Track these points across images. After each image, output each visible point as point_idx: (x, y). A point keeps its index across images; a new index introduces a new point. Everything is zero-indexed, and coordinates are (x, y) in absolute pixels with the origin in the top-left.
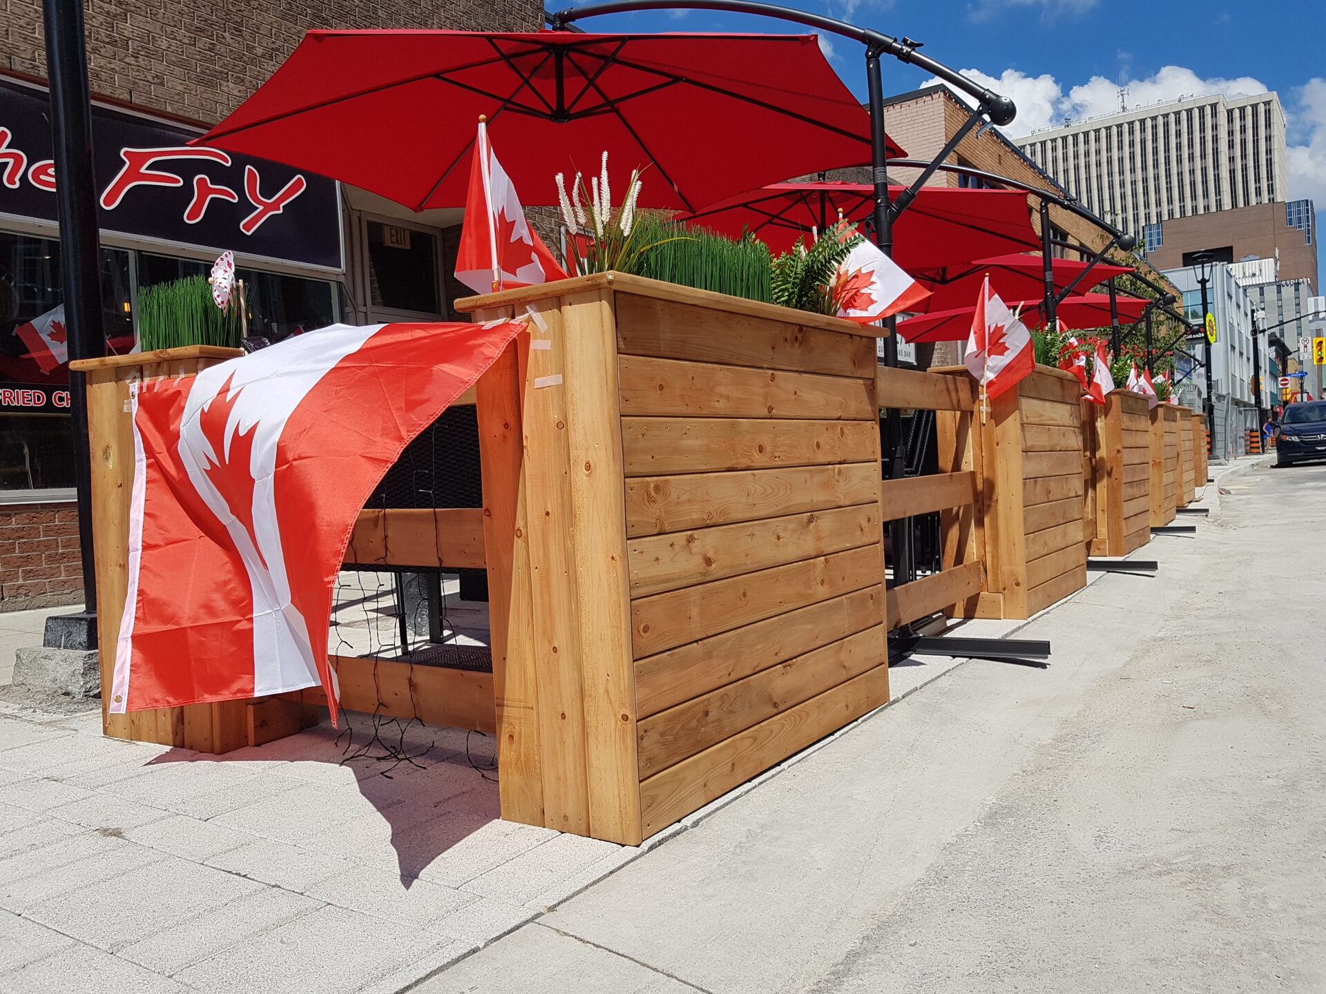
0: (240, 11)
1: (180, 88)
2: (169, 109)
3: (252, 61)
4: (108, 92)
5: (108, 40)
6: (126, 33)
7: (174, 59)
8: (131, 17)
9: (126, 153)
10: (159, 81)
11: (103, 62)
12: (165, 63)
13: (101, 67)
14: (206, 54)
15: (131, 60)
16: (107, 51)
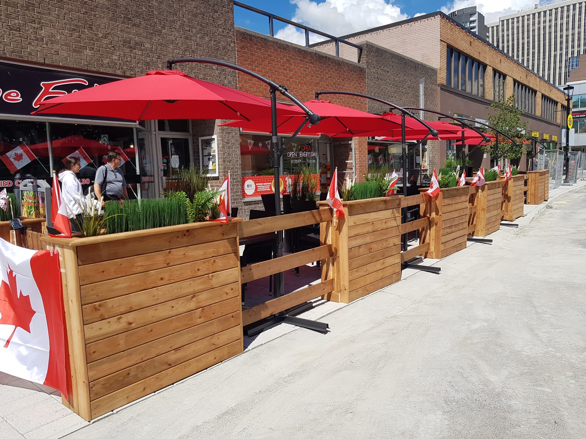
0: (92, 19)
1: (66, 55)
2: (61, 64)
3: (97, 40)
4: (35, 60)
5: (35, 39)
6: (42, 35)
7: (63, 43)
8: (44, 28)
9: (43, 84)
10: (57, 53)
11: (33, 48)
12: (59, 45)
13: (32, 50)
14: (77, 39)
15: (45, 46)
16: (34, 43)
